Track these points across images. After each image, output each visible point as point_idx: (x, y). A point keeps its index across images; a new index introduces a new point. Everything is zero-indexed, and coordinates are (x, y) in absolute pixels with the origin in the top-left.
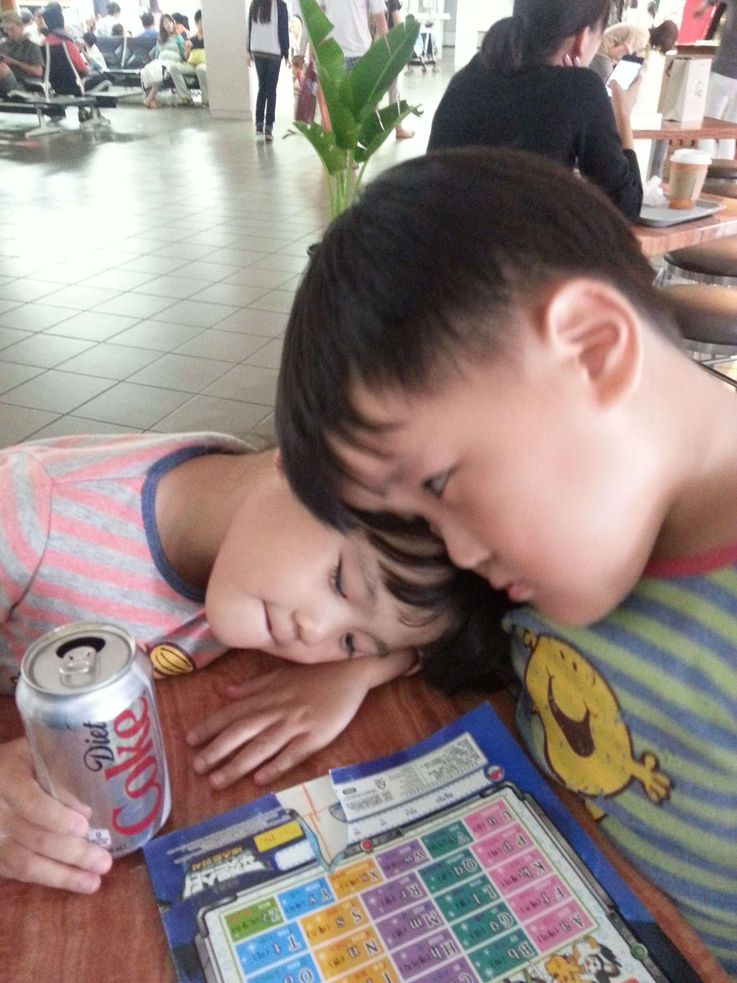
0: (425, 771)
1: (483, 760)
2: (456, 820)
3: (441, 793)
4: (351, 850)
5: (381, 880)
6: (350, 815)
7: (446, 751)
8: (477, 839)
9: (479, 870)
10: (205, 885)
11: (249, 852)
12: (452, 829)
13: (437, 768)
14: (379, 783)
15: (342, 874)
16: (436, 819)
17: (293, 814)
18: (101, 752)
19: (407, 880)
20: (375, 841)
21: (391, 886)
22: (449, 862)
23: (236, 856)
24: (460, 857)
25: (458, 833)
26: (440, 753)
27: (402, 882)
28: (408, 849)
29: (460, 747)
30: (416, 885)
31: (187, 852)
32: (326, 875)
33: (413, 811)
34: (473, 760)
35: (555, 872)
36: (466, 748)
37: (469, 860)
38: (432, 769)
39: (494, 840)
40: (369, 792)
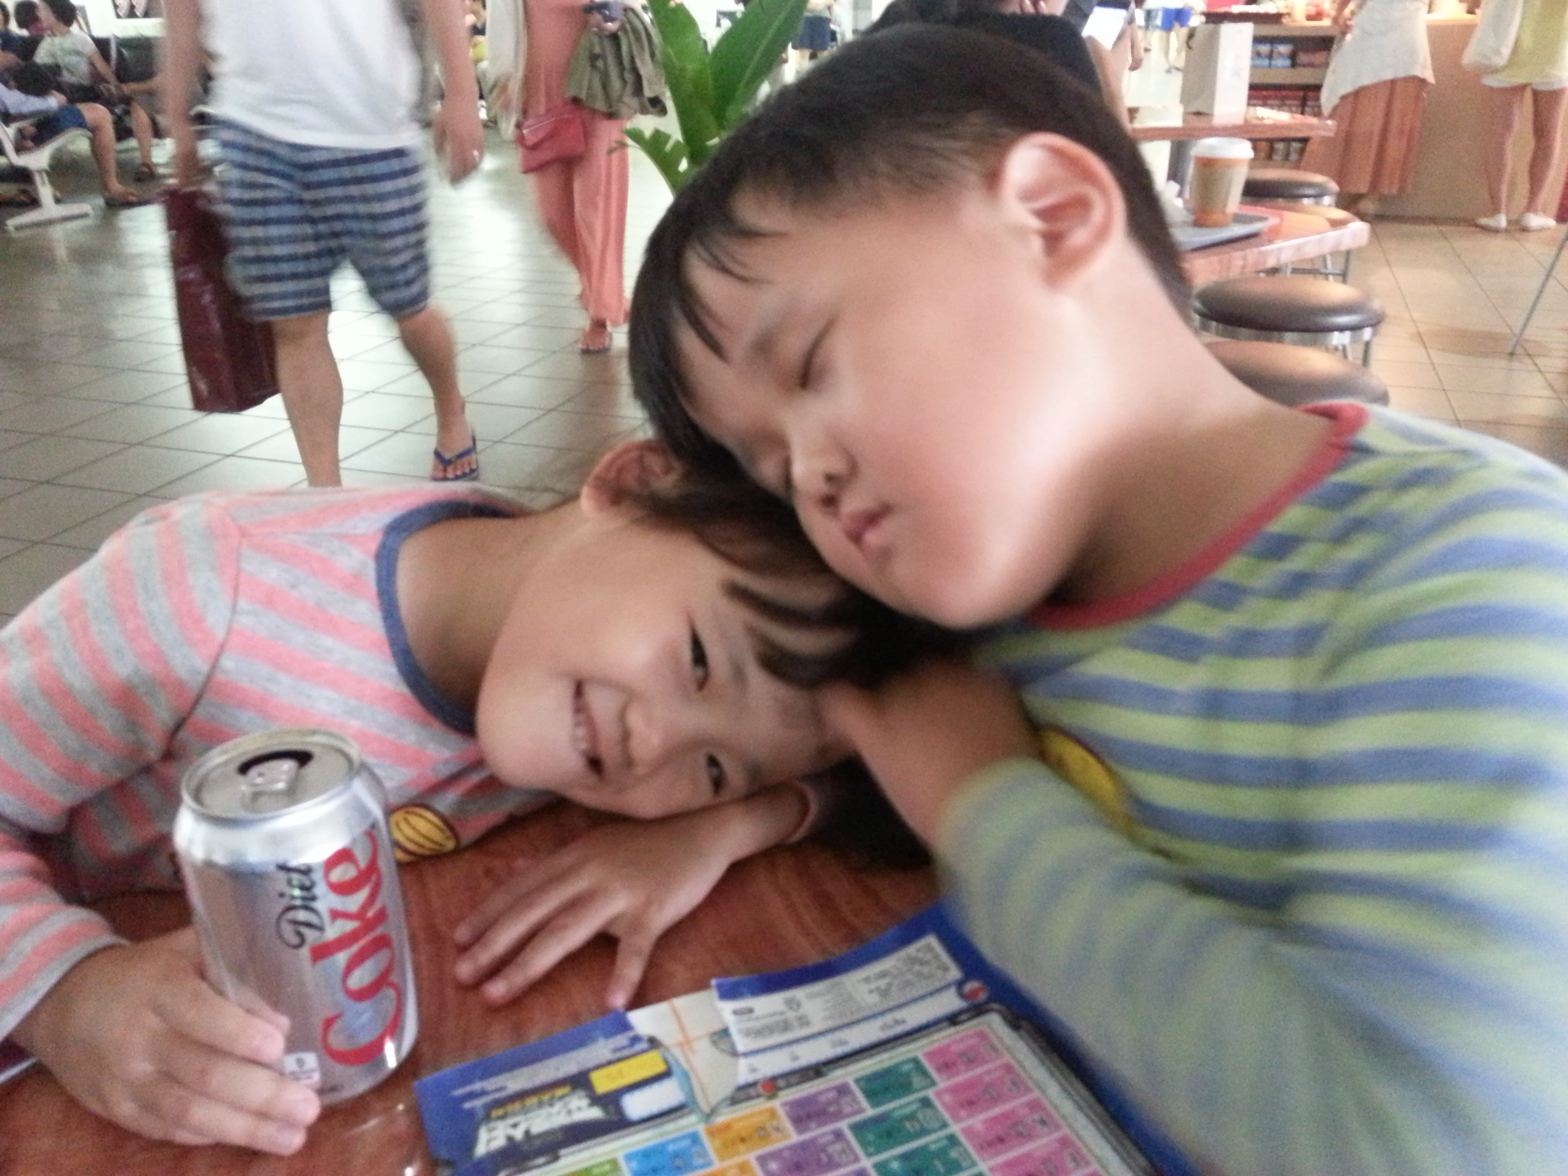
0: (864, 988)
1: (955, 973)
2: (910, 1055)
3: (888, 1018)
4: (742, 1095)
5: (787, 1137)
6: (742, 1044)
7: (898, 960)
8: (942, 1082)
9: (945, 1125)
10: (510, 1139)
11: (581, 1093)
12: (906, 1068)
13: (882, 983)
14: (791, 1004)
15: (727, 1127)
16: (879, 1053)
17: (654, 1043)
18: (302, 915)
19: (831, 1137)
20: (781, 1083)
21: (803, 1146)
22: (897, 1114)
23: (561, 1098)
24: (914, 1107)
25: (913, 1074)
26: (888, 963)
27: (822, 1141)
28: (832, 1095)
29: (921, 955)
30: (845, 1145)
31: (483, 1093)
32: (701, 1129)
33: (843, 1043)
34: (940, 973)
35: (1066, 1131)
36: (929, 956)
37: (928, 1112)
38: (873, 986)
39: (970, 1085)
40: (774, 1014)
